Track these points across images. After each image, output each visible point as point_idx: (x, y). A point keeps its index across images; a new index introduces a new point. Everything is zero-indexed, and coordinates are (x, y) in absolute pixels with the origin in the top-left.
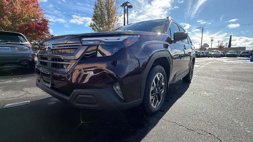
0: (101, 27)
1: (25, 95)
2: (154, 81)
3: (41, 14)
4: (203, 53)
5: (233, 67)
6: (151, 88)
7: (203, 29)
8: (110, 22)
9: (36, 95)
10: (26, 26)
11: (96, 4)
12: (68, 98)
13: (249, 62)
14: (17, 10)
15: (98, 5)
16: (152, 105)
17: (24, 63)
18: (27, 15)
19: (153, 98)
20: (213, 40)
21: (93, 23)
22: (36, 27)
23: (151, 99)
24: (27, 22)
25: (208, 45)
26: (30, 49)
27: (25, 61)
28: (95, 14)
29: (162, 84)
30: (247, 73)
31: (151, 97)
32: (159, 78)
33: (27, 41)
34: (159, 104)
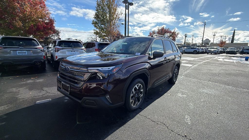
0: (102, 24)
1: (46, 94)
2: (133, 90)
3: (47, 13)
4: (202, 49)
5: (224, 67)
6: (131, 95)
7: (205, 24)
8: (112, 20)
9: (53, 94)
10: (34, 26)
11: (98, 2)
12: (80, 101)
13: (244, 61)
14: (27, 12)
15: (100, 3)
16: (132, 105)
17: (38, 63)
18: (36, 16)
19: (133, 101)
20: (215, 35)
21: (95, 20)
22: (43, 27)
23: (131, 102)
24: (35, 22)
25: (209, 40)
26: (42, 52)
27: (39, 62)
28: (97, 12)
29: (141, 91)
30: (230, 74)
31: (131, 100)
32: (138, 87)
33: (39, 45)
34: (138, 104)
